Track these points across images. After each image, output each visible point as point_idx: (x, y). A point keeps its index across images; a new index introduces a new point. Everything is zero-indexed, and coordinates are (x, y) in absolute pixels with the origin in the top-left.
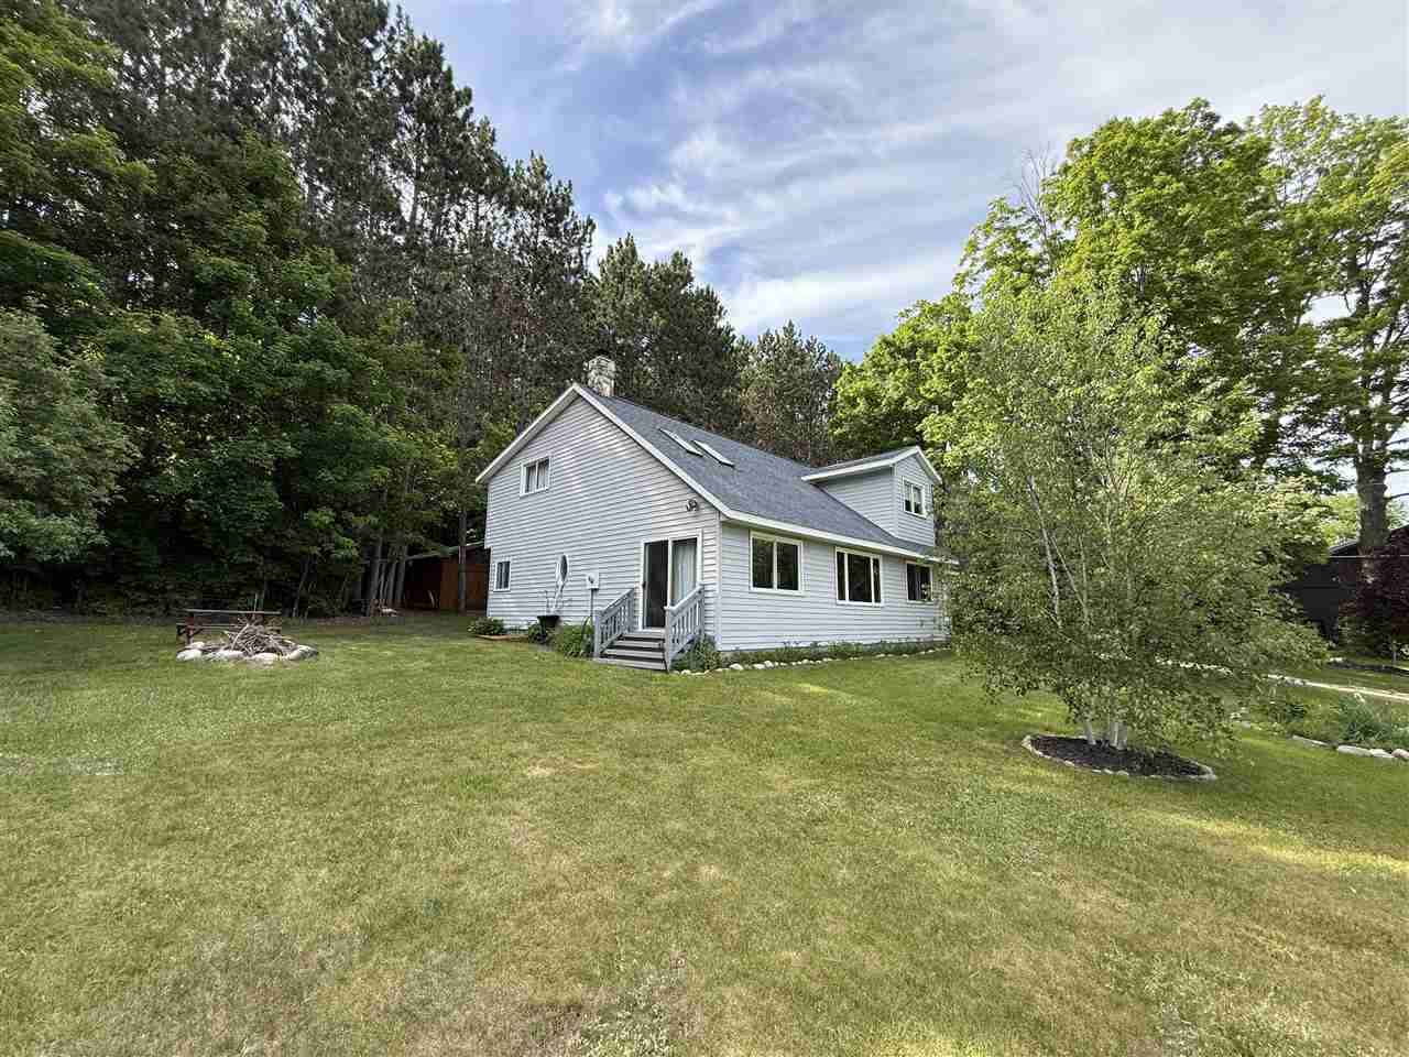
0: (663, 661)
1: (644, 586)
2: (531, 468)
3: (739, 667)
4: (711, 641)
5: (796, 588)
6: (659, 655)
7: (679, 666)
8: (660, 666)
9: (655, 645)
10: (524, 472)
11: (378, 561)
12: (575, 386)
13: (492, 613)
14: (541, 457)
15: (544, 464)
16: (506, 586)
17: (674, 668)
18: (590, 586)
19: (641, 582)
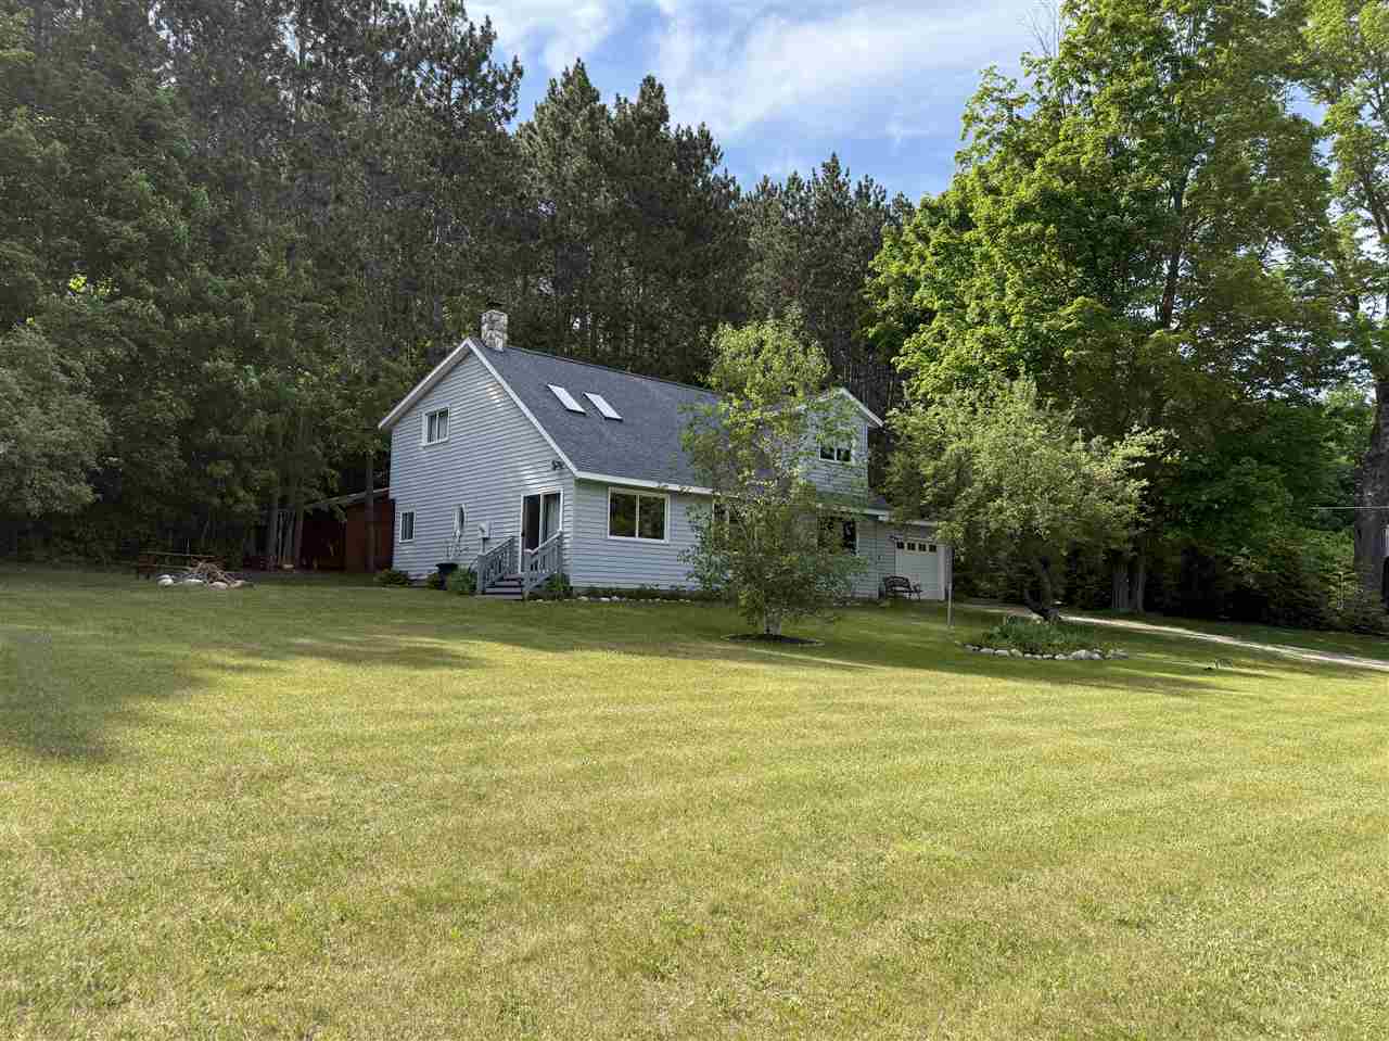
0: (521, 593)
1: (523, 535)
2: (432, 417)
3: (585, 598)
4: (565, 579)
5: (662, 538)
6: (518, 590)
7: (534, 596)
8: (520, 597)
9: (516, 583)
10: (425, 421)
11: (275, 513)
12: (468, 342)
13: (398, 564)
14: (441, 407)
15: (444, 414)
16: (411, 537)
17: (530, 599)
18: (481, 536)
19: (521, 530)
